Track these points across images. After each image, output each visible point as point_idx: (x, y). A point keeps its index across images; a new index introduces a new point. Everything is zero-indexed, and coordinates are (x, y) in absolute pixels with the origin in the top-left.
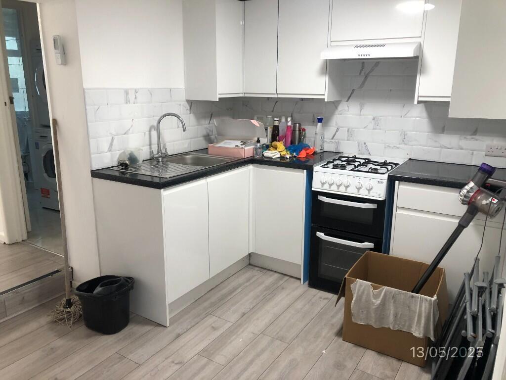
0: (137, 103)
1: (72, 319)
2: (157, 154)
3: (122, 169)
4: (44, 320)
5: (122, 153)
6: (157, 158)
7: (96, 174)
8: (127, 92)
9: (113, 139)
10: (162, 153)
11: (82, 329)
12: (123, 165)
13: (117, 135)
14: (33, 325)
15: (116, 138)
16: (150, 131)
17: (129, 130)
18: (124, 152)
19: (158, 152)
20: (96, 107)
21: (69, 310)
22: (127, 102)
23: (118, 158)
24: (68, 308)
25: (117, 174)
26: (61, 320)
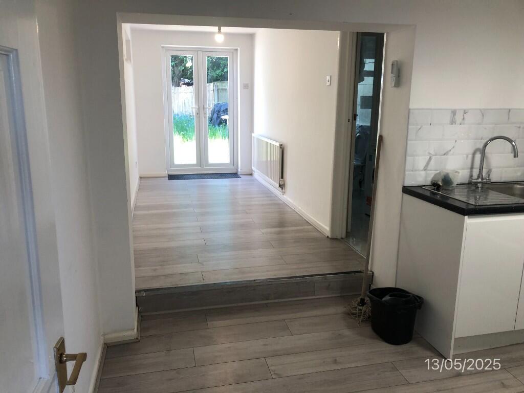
0: (464, 124)
1: (362, 317)
2: (477, 179)
3: (434, 189)
4: (341, 309)
5: (437, 173)
6: (476, 184)
7: (407, 190)
8: (454, 112)
9: (430, 158)
10: (482, 179)
11: (368, 329)
12: (435, 185)
13: (436, 155)
14: (331, 310)
15: (433, 158)
16: (474, 154)
17: (450, 150)
18: (440, 173)
19: (479, 177)
20: (419, 127)
21: (361, 308)
22: (453, 122)
23: (433, 178)
24: (361, 306)
25: (428, 194)
26: (353, 314)
